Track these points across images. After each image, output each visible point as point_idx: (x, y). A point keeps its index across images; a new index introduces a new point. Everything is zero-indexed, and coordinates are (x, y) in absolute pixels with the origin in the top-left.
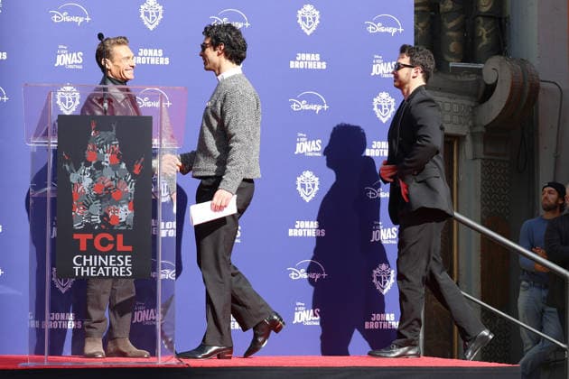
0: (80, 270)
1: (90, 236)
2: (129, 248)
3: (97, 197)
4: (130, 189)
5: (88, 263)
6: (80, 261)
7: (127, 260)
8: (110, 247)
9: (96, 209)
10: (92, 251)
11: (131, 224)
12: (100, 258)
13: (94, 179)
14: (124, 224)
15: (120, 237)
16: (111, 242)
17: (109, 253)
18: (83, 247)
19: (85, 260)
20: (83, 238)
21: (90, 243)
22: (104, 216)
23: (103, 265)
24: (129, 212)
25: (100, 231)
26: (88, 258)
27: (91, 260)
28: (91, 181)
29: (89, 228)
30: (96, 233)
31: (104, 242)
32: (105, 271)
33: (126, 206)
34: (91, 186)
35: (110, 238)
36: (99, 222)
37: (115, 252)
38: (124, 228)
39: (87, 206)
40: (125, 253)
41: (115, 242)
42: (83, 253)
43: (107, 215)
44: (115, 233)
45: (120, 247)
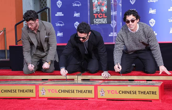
0: (95, 22)
1: (97, 14)
2: (106, 17)
3: (99, 5)
4: (106, 3)
5: (97, 21)
6: (95, 20)
7: (106, 20)
8: (102, 17)
9: (98, 8)
11: (106, 11)
12: (100, 19)
13: (98, 1)
14: (105, 11)
15: (104, 14)
16: (102, 16)
17: (102, 18)
18: (96, 17)
19: (96, 20)
20: (96, 15)
22: (100, 10)
23: (100, 21)
24: (106, 8)
25: (99, 13)
26: (97, 19)
27: (98, 20)
28: (97, 1)
29: (97, 13)
30: (98, 14)
31: (100, 16)
32: (101, 22)
33: (105, 7)
34: (97, 3)
35: (102, 15)
36: (99, 11)
37: (103, 18)
38: (105, 12)
39: (96, 7)
40: (105, 18)
41: (103, 15)
42: (96, 18)
43: (101, 9)
44: (103, 13)
45: (104, 17)
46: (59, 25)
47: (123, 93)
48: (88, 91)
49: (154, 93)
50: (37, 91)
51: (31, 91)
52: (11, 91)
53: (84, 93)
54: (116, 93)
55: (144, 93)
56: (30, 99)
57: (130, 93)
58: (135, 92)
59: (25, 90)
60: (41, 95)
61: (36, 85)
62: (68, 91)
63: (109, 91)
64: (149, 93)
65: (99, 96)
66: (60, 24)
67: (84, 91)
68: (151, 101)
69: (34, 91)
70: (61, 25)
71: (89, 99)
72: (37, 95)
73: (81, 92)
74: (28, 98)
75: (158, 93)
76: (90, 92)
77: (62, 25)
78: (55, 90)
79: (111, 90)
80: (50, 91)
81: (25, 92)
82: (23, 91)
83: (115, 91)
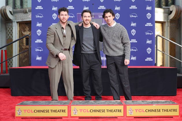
47: (149, 111)
48: (117, 111)
49: (175, 110)
50: (69, 111)
51: (63, 111)
52: (43, 111)
53: (114, 112)
54: (143, 111)
55: (167, 110)
56: (62, 118)
57: (155, 111)
58: (159, 111)
59: (57, 111)
60: (73, 115)
61: (68, 106)
62: (99, 111)
63: (136, 110)
64: (171, 111)
65: (128, 115)
67: (114, 111)
68: (172, 117)
69: (67, 111)
71: (118, 118)
72: (69, 115)
73: (111, 111)
74: (61, 118)
75: (178, 110)
76: (119, 111)
78: (86, 109)
79: (139, 109)
80: (82, 111)
81: (57, 112)
82: (55, 111)
83: (142, 110)
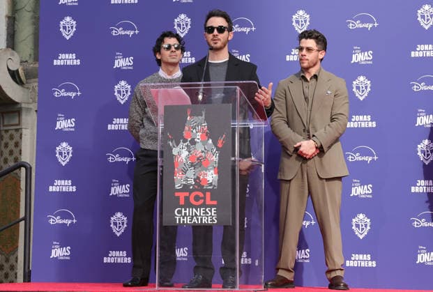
0: (180, 219)
1: (187, 194)
2: (215, 203)
3: (192, 165)
4: (215, 158)
5: (185, 214)
6: (180, 212)
7: (213, 212)
8: (201, 202)
9: (191, 174)
10: (188, 205)
11: (216, 185)
12: (194, 210)
13: (189, 152)
14: (211, 184)
15: (208, 194)
16: (202, 198)
17: (200, 206)
18: (182, 202)
19: (183, 211)
20: (182, 196)
21: (187, 199)
22: (197, 179)
23: (196, 215)
24: (214, 175)
25: (194, 190)
26: (185, 210)
27: (187, 212)
28: (187, 153)
29: (185, 188)
30: (191, 191)
31: (197, 198)
32: (198, 219)
33: (212, 171)
34: (188, 157)
35: (201, 195)
36: (194, 183)
37: (204, 205)
38: (211, 187)
39: (185, 172)
40: (211, 206)
41: (204, 198)
42: (182, 207)
43: (198, 178)
44: (204, 191)
45: (208, 202)
46: (58, 220)
66: (62, 218)
70: (65, 221)
77: (68, 222)
